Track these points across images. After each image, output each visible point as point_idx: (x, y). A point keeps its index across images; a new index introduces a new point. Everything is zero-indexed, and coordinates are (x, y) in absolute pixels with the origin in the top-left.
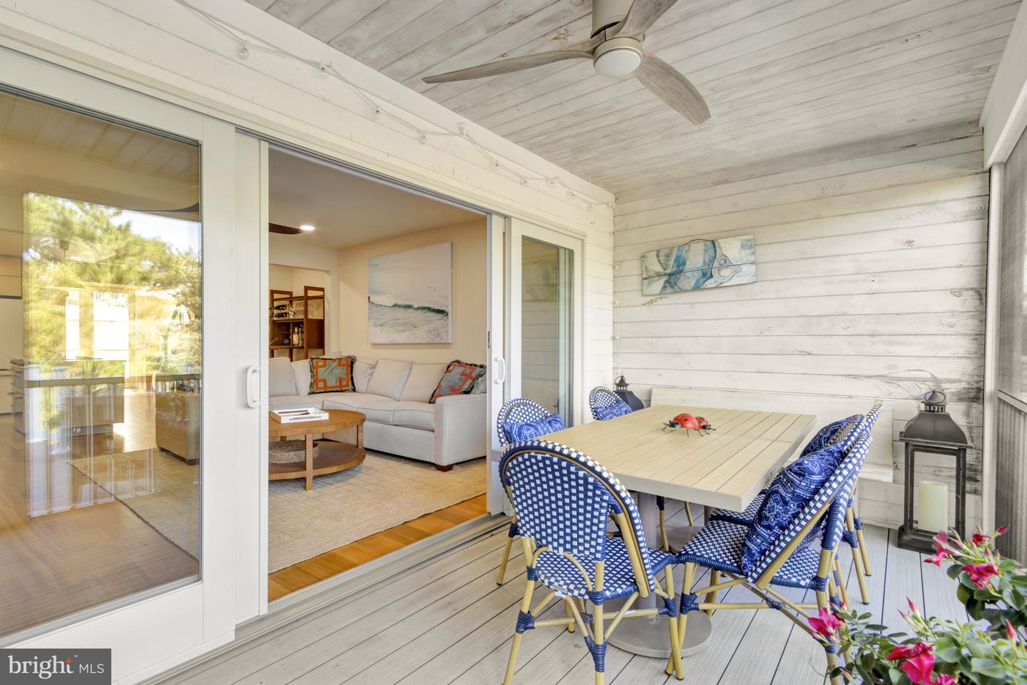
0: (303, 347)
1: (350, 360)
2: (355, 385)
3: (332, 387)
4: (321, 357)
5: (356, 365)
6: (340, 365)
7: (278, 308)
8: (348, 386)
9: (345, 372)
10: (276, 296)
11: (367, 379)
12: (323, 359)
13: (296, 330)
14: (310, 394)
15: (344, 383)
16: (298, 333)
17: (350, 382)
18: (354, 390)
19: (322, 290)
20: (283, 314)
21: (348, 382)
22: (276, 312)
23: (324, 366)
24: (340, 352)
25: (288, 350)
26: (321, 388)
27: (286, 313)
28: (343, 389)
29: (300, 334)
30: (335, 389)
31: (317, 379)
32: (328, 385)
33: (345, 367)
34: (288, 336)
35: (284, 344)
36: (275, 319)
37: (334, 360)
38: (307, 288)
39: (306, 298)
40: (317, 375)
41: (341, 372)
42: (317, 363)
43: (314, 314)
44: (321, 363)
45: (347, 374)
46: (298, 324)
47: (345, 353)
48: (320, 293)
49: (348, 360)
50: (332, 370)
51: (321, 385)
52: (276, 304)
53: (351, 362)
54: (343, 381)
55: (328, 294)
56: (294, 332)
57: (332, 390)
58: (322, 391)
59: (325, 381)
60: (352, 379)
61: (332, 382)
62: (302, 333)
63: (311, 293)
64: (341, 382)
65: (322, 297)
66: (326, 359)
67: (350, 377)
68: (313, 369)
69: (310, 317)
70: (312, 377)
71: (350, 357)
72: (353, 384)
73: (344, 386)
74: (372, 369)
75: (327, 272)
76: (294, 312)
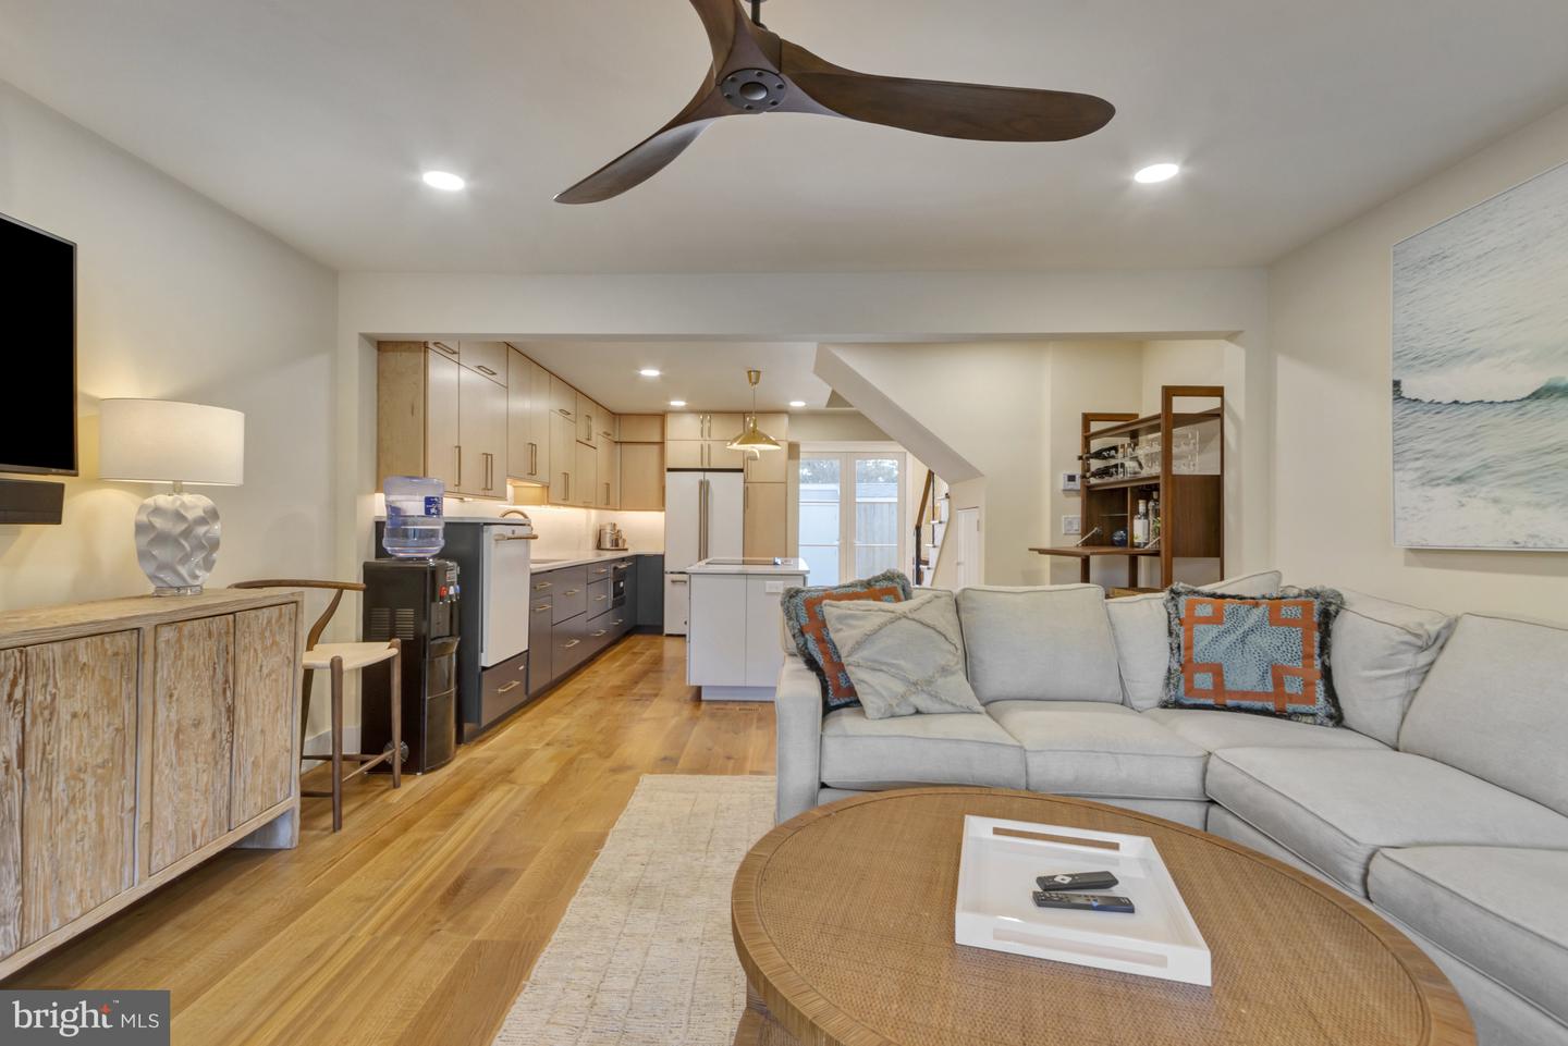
0: (1157, 554)
1: (1317, 605)
2: (1343, 703)
3: (1245, 695)
4: (1207, 588)
5: (1343, 628)
6: (1275, 619)
7: (1099, 455)
8: (1313, 701)
9: (1298, 649)
10: (1095, 427)
11: (1399, 686)
12: (1214, 596)
13: (1142, 507)
14: (1165, 705)
15: (1293, 686)
16: (1146, 515)
17: (1320, 688)
18: (1337, 719)
19: (1217, 392)
20: (1107, 468)
21: (1308, 684)
22: (1095, 464)
23: (1216, 619)
24: (1279, 574)
25: (1127, 557)
26: (1204, 693)
27: (1116, 466)
28: (1290, 707)
29: (1151, 517)
30: (1258, 705)
31: (1190, 660)
32: (1229, 686)
33: (1297, 633)
34: (1123, 524)
35: (1113, 544)
36: (1093, 481)
37: (1255, 602)
38: (1169, 393)
39: (1168, 422)
40: (1189, 648)
41: (1283, 645)
42: (1191, 608)
43: (1192, 461)
44: (1205, 610)
45: (1308, 656)
46: (1147, 491)
47: (1298, 578)
48: (1211, 403)
49: (1307, 607)
50: (1245, 635)
51: (1204, 681)
52: (1096, 445)
53: (1324, 615)
54: (1287, 679)
55: (1236, 402)
56: (1135, 511)
57: (1245, 703)
58: (1210, 702)
59: (1217, 671)
60: (1327, 674)
61: (1245, 677)
62: (1157, 514)
63: (1181, 405)
64: (1278, 683)
65: (1217, 415)
66: (1223, 597)
67: (1317, 663)
68: (1178, 631)
69: (1180, 468)
70: (1175, 649)
71: (1317, 595)
72: (1331, 693)
73: (1291, 698)
74: (1422, 649)
75: (1231, 336)
76: (1141, 460)
